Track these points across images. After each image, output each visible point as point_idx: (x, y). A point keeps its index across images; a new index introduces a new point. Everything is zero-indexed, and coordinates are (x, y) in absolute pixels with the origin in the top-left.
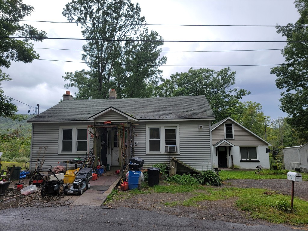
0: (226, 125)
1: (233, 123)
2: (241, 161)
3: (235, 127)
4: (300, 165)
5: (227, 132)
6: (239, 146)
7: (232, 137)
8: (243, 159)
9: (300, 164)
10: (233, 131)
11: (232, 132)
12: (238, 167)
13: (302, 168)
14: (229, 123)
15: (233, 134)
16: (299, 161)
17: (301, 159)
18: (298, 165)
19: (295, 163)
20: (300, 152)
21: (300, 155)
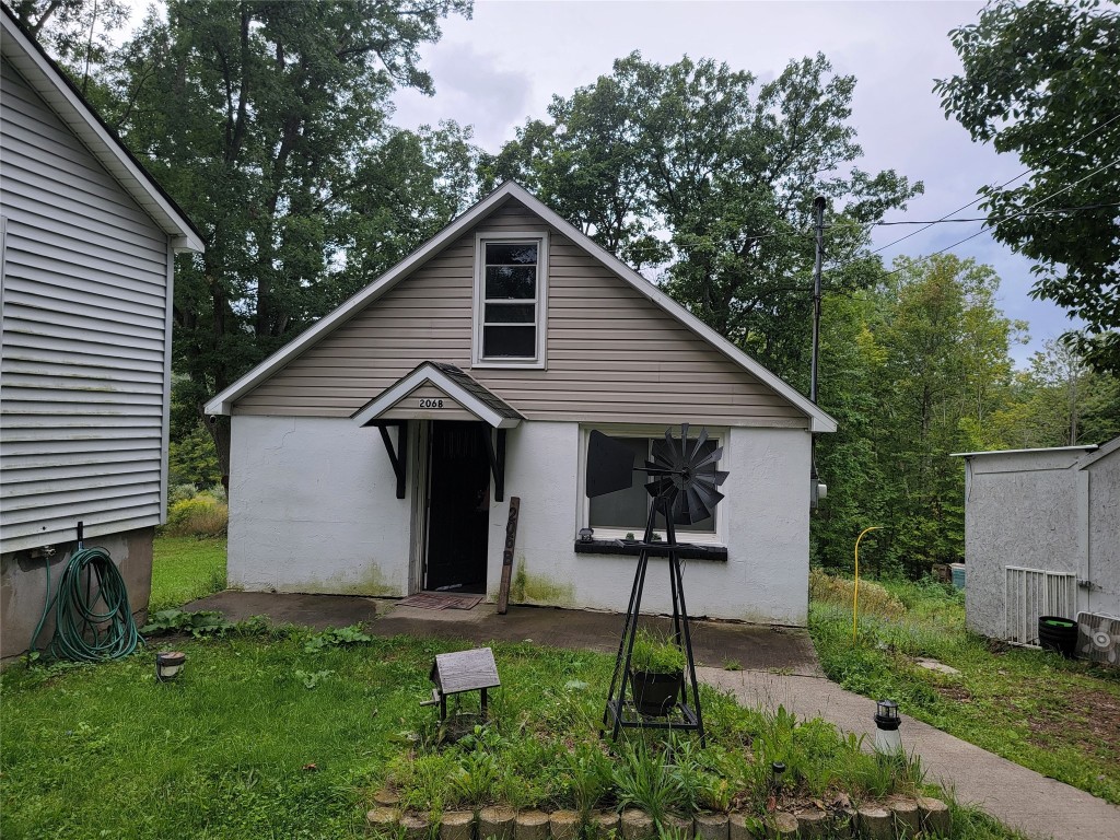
0: (497, 254)
1: (544, 235)
2: (586, 547)
3: (556, 271)
5: (491, 313)
6: (582, 426)
7: (532, 353)
8: (603, 535)
10: (541, 301)
11: (529, 312)
12: (556, 593)
13: (1094, 622)
14: (511, 234)
15: (541, 323)
16: (1077, 562)
17: (1092, 547)
18: (1070, 590)
19: (1042, 571)
20: (1094, 491)
21: (1094, 513)
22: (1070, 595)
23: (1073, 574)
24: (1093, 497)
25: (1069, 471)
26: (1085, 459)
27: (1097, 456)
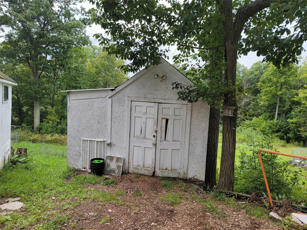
4: (109, 148)
9: (110, 145)
13: (111, 158)
16: (107, 135)
17: (112, 129)
18: (104, 146)
19: (95, 140)
20: (113, 107)
21: (113, 115)
22: (104, 148)
23: (105, 140)
24: (113, 109)
25: (105, 99)
26: (111, 94)
27: (114, 92)
